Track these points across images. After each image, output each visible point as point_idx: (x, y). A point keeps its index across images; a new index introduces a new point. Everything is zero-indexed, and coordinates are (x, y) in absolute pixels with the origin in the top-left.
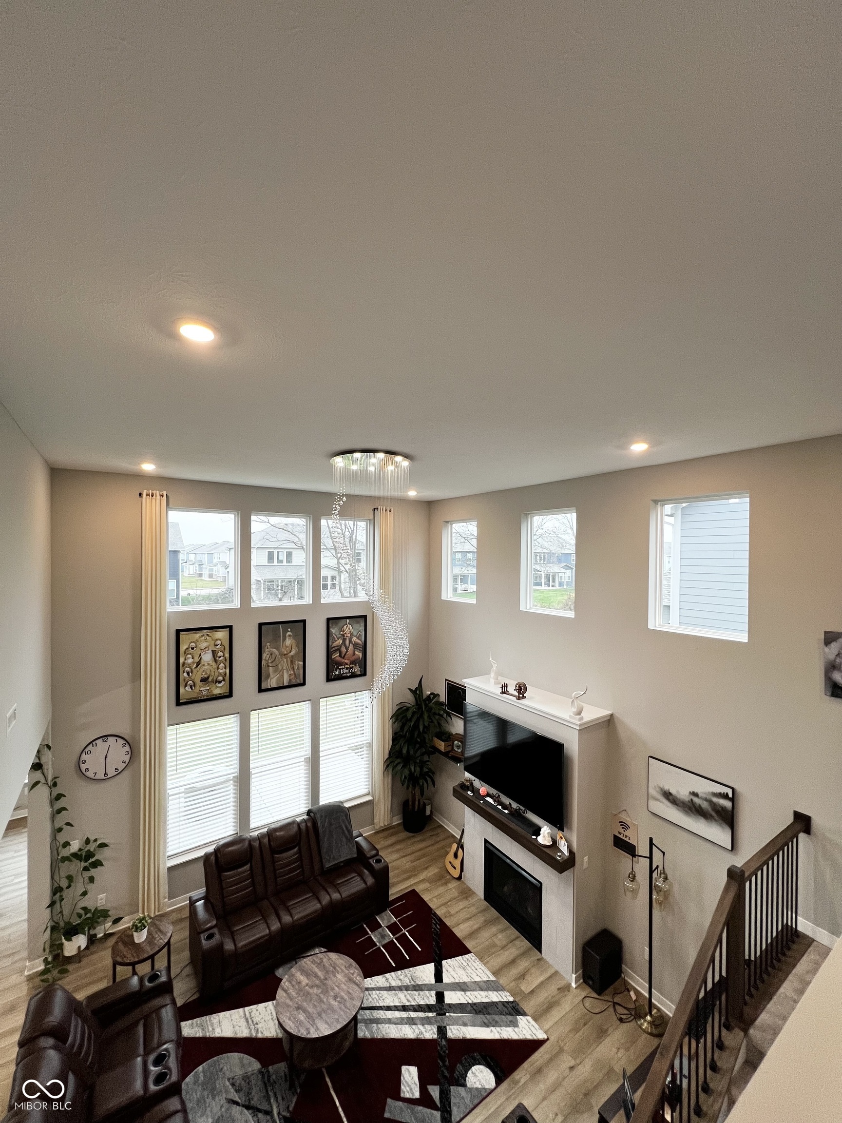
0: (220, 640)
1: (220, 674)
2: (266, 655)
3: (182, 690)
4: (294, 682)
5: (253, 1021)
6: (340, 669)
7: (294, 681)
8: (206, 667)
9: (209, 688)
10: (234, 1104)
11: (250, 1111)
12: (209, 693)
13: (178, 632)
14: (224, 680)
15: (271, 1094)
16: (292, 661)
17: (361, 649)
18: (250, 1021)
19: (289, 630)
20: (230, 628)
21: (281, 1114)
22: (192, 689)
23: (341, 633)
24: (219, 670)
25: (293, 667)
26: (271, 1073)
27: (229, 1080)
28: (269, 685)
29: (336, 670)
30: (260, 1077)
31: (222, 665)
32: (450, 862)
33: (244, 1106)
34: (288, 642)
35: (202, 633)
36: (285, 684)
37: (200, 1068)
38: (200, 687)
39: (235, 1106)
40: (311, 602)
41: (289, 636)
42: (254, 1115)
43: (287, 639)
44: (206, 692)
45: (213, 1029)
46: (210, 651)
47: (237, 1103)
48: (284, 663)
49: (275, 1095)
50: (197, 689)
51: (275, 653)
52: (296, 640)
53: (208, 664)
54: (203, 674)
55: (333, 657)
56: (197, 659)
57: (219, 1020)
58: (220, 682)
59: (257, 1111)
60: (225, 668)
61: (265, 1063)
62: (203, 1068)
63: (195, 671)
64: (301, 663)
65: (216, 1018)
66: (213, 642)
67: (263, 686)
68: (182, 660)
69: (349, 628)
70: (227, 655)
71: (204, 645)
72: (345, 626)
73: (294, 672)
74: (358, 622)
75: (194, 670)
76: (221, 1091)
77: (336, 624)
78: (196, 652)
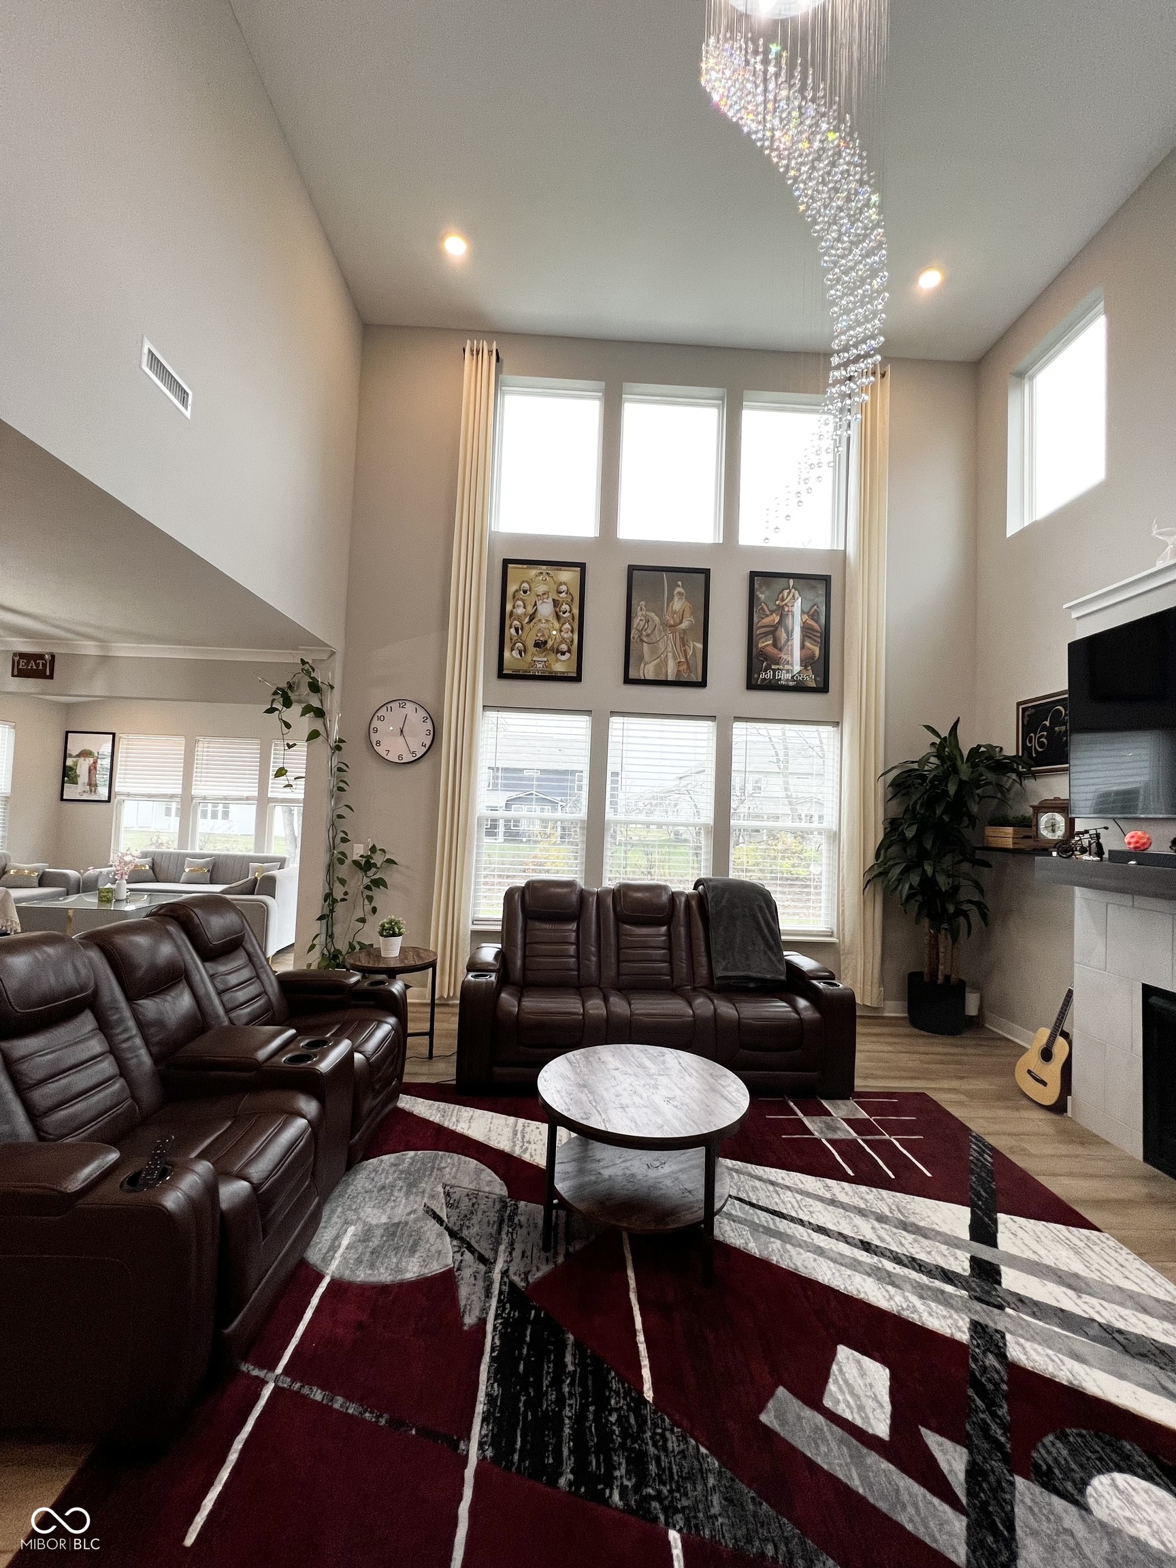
0: (565, 583)
1: (563, 641)
2: (638, 621)
3: (507, 654)
4: (685, 678)
5: (523, 1137)
6: (774, 671)
7: (686, 676)
8: (543, 625)
9: (545, 659)
10: (434, 1218)
11: (455, 1243)
12: (547, 667)
13: (506, 562)
14: (569, 651)
15: (505, 1239)
16: (682, 639)
17: (819, 640)
18: (519, 1135)
19: (680, 583)
20: (582, 566)
21: (508, 1277)
22: (521, 656)
23: (777, 602)
24: (562, 633)
25: (685, 650)
26: (519, 1210)
27: (444, 1186)
28: (642, 674)
29: (766, 671)
30: (498, 1206)
31: (567, 626)
32: (1029, 1072)
33: (447, 1228)
34: (677, 604)
35: (540, 569)
36: (670, 678)
37: (412, 1153)
38: (534, 655)
39: (434, 1221)
40: (721, 542)
41: (679, 593)
42: (458, 1251)
43: (676, 599)
44: (541, 666)
45: (458, 1121)
46: (550, 600)
47: (440, 1221)
48: (667, 643)
49: (512, 1244)
50: (528, 658)
51: (653, 621)
52: (690, 603)
53: (547, 621)
54: (539, 635)
55: (760, 645)
56: (530, 610)
57: (472, 1116)
58: (563, 653)
59: (467, 1248)
60: (572, 632)
61: (516, 1192)
62: (416, 1155)
63: (526, 627)
64: (700, 646)
65: (467, 1112)
66: (555, 587)
67: (632, 675)
68: (509, 607)
69: (793, 596)
70: (576, 611)
71: (541, 589)
72: (786, 592)
73: (686, 658)
74: (813, 588)
75: (525, 625)
76: (423, 1192)
77: (768, 585)
78: (530, 598)
